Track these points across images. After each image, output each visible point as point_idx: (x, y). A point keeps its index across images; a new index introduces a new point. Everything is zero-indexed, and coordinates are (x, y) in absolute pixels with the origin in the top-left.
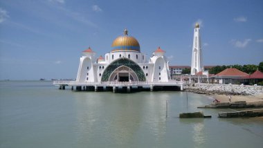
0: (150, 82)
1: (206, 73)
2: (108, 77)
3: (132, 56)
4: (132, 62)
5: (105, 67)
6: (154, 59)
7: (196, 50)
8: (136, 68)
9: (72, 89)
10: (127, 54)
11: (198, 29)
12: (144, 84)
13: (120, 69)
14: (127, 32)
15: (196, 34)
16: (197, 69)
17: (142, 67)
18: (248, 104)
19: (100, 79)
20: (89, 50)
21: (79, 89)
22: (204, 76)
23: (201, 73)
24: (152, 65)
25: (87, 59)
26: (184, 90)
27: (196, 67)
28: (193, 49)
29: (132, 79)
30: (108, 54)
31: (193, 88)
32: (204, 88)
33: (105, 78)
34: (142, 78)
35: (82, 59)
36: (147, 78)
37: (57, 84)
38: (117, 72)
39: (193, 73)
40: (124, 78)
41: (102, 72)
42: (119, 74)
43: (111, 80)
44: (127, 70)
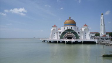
0: (82, 39)
1: (108, 36)
2: (62, 37)
3: (73, 28)
4: (73, 31)
5: (61, 33)
6: (83, 29)
8: (75, 33)
9: (48, 42)
10: (71, 27)
11: (102, 16)
12: (79, 41)
13: (68, 34)
17: (77, 33)
19: (59, 38)
21: (50, 42)
22: (107, 37)
23: (105, 36)
24: (82, 32)
25: (54, 30)
26: (98, 43)
27: (102, 33)
28: (101, 25)
29: (73, 38)
31: (102, 42)
32: (108, 43)
34: (78, 37)
36: (80, 37)
37: (42, 40)
38: (66, 35)
40: (69, 38)
41: (60, 35)
42: (68, 36)
43: (64, 38)
44: (71, 34)
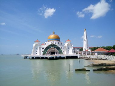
0: (65, 54)
1: (90, 50)
2: (45, 53)
3: (56, 43)
4: (56, 46)
5: (44, 48)
6: (66, 44)
7: (85, 40)
8: (58, 48)
9: (30, 58)
10: (54, 42)
11: (85, 31)
13: (51, 49)
14: (54, 33)
15: (85, 33)
16: (86, 48)
17: (61, 48)
18: (107, 64)
19: (42, 53)
20: (38, 41)
21: (33, 58)
23: (87, 50)
24: (65, 47)
25: (36, 45)
26: (80, 58)
27: (85, 48)
29: (57, 53)
30: (46, 42)
31: (84, 57)
32: (88, 57)
33: (44, 53)
34: (61, 53)
35: (34, 45)
36: (63, 53)
37: (23, 56)
38: (50, 50)
39: (84, 50)
40: (53, 53)
41: (43, 50)
42: (51, 51)
43: (47, 54)
44: (54, 49)
